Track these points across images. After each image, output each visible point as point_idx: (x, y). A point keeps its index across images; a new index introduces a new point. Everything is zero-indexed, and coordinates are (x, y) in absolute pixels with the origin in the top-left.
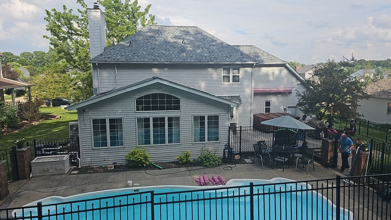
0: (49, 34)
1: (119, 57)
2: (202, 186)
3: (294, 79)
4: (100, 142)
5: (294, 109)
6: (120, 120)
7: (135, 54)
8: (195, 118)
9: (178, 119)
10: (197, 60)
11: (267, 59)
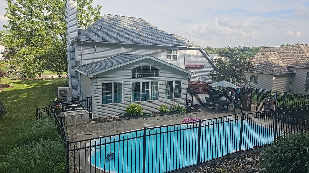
1: (97, 38)
3: (205, 59)
4: (107, 100)
5: (204, 78)
6: (121, 84)
7: (107, 36)
8: (168, 83)
9: (157, 83)
10: (152, 43)
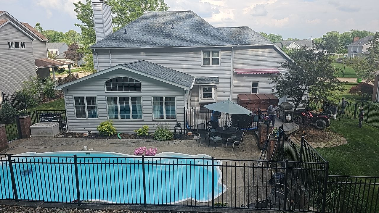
0: (80, 22)
1: (113, 44)
2: (135, 155)
4: (81, 115)
7: (126, 40)
8: (155, 99)
11: (255, 41)
